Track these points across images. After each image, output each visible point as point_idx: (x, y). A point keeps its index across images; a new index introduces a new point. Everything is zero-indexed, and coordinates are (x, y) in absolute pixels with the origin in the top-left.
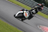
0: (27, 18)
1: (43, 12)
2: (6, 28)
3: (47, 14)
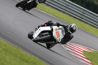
0: (60, 41)
1: (72, 16)
3: (80, 20)
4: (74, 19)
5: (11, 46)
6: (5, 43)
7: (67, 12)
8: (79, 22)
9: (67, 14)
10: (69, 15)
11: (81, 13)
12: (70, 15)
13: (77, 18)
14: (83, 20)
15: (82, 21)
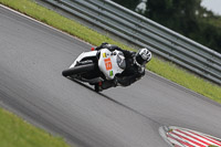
1: (184, 67)
2: (16, 138)
3: (201, 76)
4: (188, 74)
5: (46, 135)
6: (31, 127)
7: (172, 58)
8: (200, 80)
9: (174, 62)
10: (177, 64)
11: (205, 61)
12: (181, 66)
13: (196, 73)
14: (209, 76)
15: (205, 78)
